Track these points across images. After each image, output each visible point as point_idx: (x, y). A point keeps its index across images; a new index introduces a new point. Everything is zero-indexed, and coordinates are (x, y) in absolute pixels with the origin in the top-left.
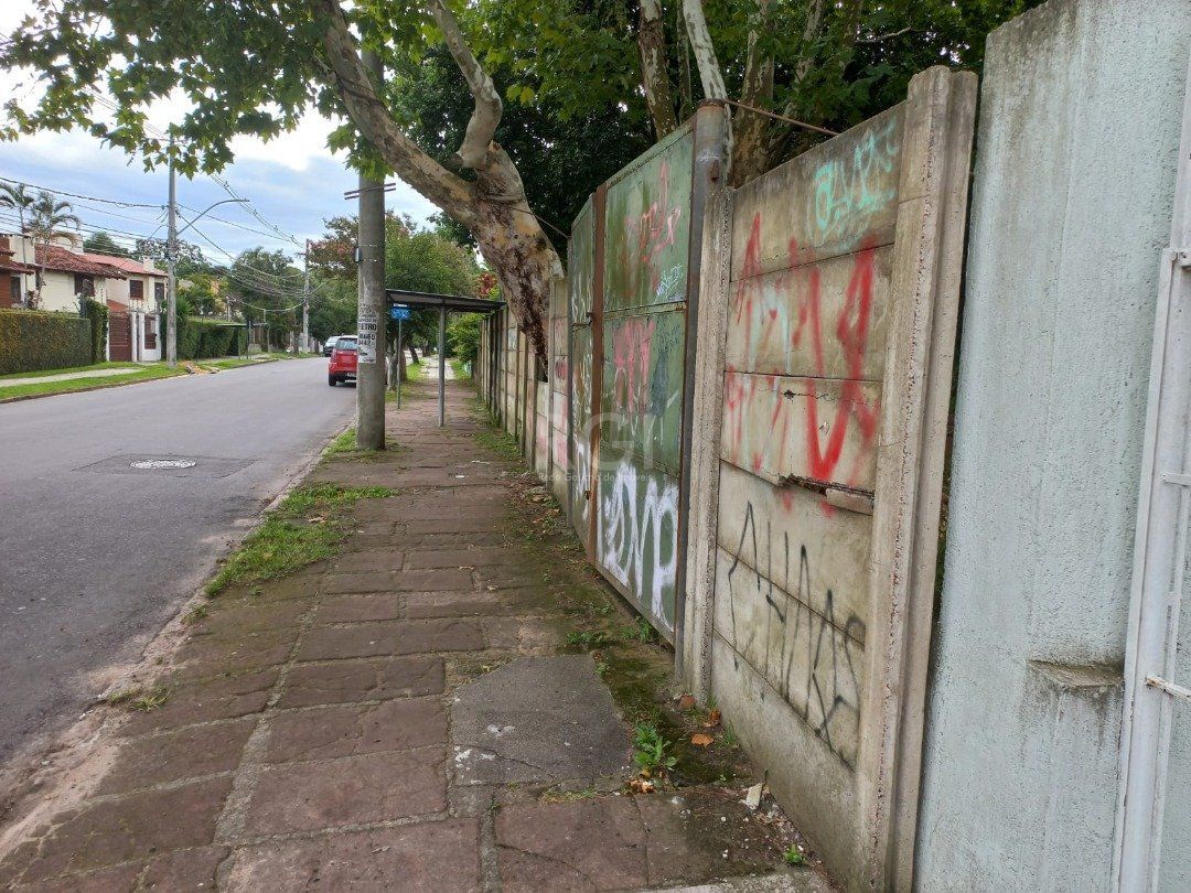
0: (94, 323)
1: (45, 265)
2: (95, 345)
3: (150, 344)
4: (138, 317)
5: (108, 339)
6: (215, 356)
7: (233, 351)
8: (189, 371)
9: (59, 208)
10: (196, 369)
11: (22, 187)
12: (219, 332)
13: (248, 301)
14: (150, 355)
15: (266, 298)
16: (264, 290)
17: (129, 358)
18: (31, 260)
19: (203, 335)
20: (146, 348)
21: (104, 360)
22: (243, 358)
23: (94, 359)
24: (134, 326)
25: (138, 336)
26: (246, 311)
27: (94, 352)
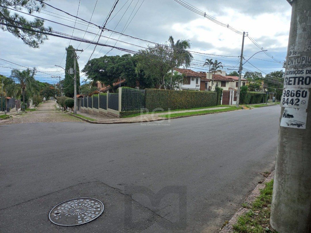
0: (218, 94)
1: (214, 79)
2: (218, 100)
3: (235, 99)
4: (232, 92)
5: (222, 98)
6: (256, 103)
7: (262, 102)
8: (242, 108)
9: (219, 64)
10: (245, 108)
11: (211, 60)
12: (258, 96)
13: (269, 86)
14: (234, 103)
15: (276, 85)
16: (275, 82)
17: (228, 104)
18: (211, 78)
19: (252, 97)
20: (234, 101)
21: (220, 104)
22: (265, 104)
23: (217, 104)
24: (231, 95)
25: (232, 97)
26: (268, 89)
27: (217, 102)
